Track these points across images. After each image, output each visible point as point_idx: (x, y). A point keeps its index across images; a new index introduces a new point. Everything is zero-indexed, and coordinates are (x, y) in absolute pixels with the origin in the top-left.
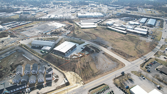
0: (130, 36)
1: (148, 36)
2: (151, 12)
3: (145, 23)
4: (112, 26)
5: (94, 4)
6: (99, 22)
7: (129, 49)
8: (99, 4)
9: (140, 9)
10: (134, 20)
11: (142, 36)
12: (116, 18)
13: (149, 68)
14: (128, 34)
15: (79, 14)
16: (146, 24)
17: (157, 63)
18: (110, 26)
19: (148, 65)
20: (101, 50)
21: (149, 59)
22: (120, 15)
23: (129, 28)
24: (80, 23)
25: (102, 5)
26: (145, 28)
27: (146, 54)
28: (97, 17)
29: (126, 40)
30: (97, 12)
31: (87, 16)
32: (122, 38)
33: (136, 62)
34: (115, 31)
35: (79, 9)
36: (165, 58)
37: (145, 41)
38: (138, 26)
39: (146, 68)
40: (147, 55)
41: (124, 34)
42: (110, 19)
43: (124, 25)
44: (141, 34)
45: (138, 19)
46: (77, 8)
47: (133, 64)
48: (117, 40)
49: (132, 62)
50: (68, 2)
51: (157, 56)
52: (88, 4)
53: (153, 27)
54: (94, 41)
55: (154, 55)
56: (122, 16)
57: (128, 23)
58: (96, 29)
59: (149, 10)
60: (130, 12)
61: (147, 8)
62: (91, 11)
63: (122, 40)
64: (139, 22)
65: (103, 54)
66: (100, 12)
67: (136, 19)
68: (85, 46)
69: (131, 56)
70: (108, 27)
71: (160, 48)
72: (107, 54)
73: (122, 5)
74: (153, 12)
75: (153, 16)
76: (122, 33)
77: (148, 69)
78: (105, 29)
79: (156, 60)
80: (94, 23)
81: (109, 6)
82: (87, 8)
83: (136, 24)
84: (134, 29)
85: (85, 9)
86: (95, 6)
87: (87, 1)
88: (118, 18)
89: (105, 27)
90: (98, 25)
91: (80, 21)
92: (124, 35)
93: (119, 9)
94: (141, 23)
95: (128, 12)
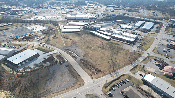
1: (134, 44)
2: (153, 14)
4: (98, 30)
7: (103, 60)
11: (127, 44)
12: (109, 21)
14: (111, 41)
16: (141, 28)
22: (115, 16)
25: (101, 6)
26: (136, 34)
27: (120, 68)
29: (105, 49)
32: (101, 46)
37: (128, 50)
40: (122, 69)
48: (95, 48)
49: (96, 80)
53: (146, 32)
60: (128, 14)
63: (101, 48)
64: (133, 26)
69: (100, 71)
73: (123, 6)
81: (108, 6)
84: (121, 35)
88: (111, 20)
90: (84, 28)
92: (105, 42)
93: (118, 10)
94: (136, 27)
95: (126, 14)
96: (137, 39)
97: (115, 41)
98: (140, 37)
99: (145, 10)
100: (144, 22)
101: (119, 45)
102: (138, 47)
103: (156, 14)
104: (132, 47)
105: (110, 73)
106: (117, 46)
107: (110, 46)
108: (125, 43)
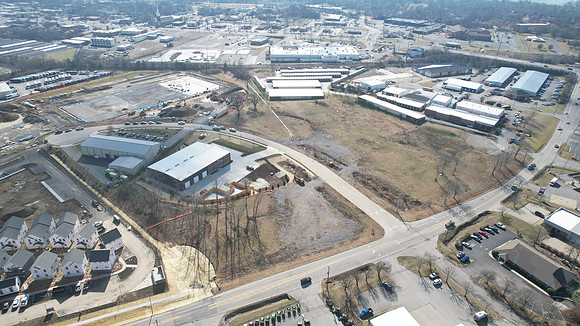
0: (435, 130)
1: (498, 134)
2: (540, 47)
3: (505, 84)
4: (380, 94)
5: (337, 17)
6: (340, 77)
7: (418, 176)
8: (356, 17)
9: (501, 34)
10: (468, 74)
11: (476, 133)
12: (403, 67)
13: (471, 249)
14: (428, 124)
15: (277, 51)
16: (507, 88)
17: (504, 230)
18: (373, 94)
19: (468, 238)
20: (316, 178)
21: (480, 215)
22: (420, 54)
23: (436, 102)
24: (270, 81)
25: (366, 20)
26: (499, 106)
27: (473, 196)
28: (336, 62)
29: (415, 145)
30: (343, 43)
31: (303, 57)
32: (402, 138)
33: (427, 226)
34: (386, 111)
35: (280, 33)
36: (538, 214)
37: (485, 151)
38: (474, 96)
39: (459, 247)
40: (478, 199)
41: (414, 123)
42: (381, 70)
43: (426, 90)
44: (477, 126)
45: (482, 72)
46: (274, 28)
47: (417, 230)
48: (385, 144)
49: (414, 224)
50: (251, 7)
51: (511, 204)
52: (316, 17)
53: (528, 101)
54: (302, 143)
55: (504, 202)
56: (426, 58)
57: (441, 85)
58: (320, 103)
59: (534, 38)
60: (458, 47)
61: (527, 31)
62: (321, 40)
63: (401, 142)
64: (483, 82)
65: (319, 189)
66: (352, 44)
67: (474, 71)
68: (264, 162)
69: (418, 203)
70: (363, 97)
71: (532, 176)
72: (333, 192)
73: (437, 22)
74: (545, 46)
75: (541, 62)
76: (409, 119)
77: (465, 251)
78: (351, 104)
79: (506, 219)
80: (321, 81)
81: (390, 22)
82: (310, 28)
83: (468, 90)
84: (454, 107)
85: (302, 31)
86: (342, 21)
87: (317, 6)
88: (409, 64)
89: (356, 96)
90: (333, 88)
91: (274, 75)
92: (411, 127)
93: (425, 34)
94: (491, 86)
95: (453, 46)
96: (503, 120)
97: (438, 126)
98: (512, 116)
99: (510, 35)
100: (513, 70)
101: (453, 135)
102: (512, 141)
103: (551, 47)
104: (492, 142)
105: (447, 208)
106: (449, 137)
107: (429, 139)
108: (469, 131)
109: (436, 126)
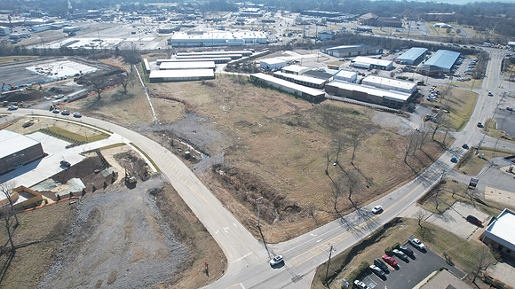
0: (335, 109)
1: (412, 110)
2: (448, 32)
3: (416, 62)
5: (255, 10)
9: (411, 22)
10: (378, 53)
12: (311, 49)
14: (328, 102)
18: (270, 73)
21: (388, 226)
22: (330, 37)
28: (239, 45)
31: (206, 41)
36: (472, 220)
38: (384, 73)
41: (310, 101)
43: (331, 68)
45: (393, 52)
51: (432, 206)
52: (235, 10)
53: (442, 77)
55: (421, 201)
56: (336, 40)
57: (349, 63)
59: (442, 24)
61: (435, 19)
64: (393, 59)
66: (263, 30)
67: (385, 52)
74: (453, 31)
75: (451, 43)
76: (305, 97)
79: (426, 232)
81: (305, 13)
83: (378, 67)
84: (360, 82)
88: (318, 46)
90: (228, 69)
97: (340, 103)
99: (419, 23)
100: (424, 50)
101: (356, 113)
102: (428, 119)
103: (458, 32)
106: (350, 116)
107: (326, 118)
108: (376, 109)
109: (337, 104)
